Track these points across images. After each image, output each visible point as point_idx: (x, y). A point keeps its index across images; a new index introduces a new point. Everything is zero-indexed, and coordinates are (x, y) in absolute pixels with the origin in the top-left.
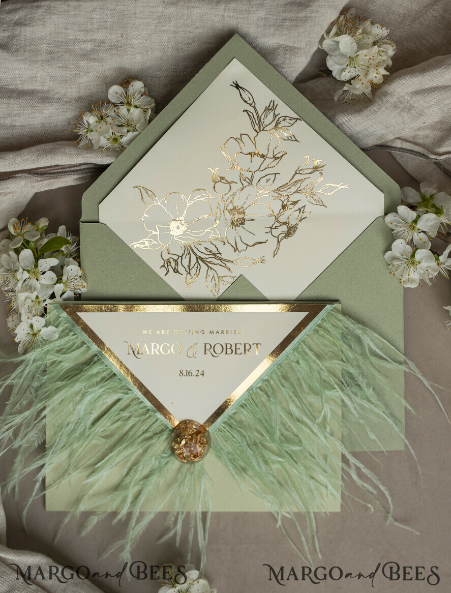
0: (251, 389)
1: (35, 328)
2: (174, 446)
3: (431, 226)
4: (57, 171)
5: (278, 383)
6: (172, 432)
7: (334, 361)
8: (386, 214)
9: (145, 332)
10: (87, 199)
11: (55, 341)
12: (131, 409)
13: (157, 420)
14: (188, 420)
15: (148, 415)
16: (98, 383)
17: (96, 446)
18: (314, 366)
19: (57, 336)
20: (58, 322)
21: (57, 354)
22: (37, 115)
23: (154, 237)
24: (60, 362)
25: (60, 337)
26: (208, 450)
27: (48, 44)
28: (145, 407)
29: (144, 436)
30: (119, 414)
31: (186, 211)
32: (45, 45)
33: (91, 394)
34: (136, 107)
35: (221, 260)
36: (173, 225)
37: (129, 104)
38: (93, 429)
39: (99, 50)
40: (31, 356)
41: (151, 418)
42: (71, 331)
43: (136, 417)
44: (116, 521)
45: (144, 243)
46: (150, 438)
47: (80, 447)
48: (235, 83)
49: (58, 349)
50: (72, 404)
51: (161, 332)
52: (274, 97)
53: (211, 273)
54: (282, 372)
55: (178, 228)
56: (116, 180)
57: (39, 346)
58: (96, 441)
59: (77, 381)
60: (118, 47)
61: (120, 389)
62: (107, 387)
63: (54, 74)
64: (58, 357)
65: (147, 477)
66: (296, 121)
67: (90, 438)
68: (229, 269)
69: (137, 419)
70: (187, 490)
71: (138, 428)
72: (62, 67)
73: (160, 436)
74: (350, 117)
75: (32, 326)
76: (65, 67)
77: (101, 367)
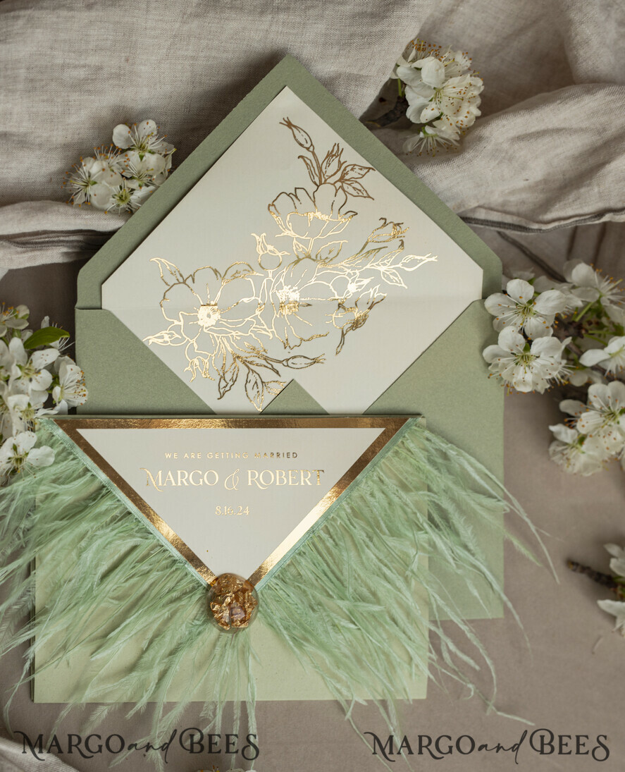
0: (312, 531)
1: (20, 450)
2: (214, 607)
3: (552, 307)
4: (43, 240)
5: (348, 523)
6: (207, 590)
7: (421, 492)
8: (485, 297)
9: (168, 456)
10: (86, 276)
11: (50, 466)
12: (152, 559)
13: (186, 575)
14: (229, 574)
15: (174, 568)
16: (108, 525)
17: (106, 609)
18: (396, 500)
19: (52, 460)
20: (52, 441)
21: (54, 485)
22: (13, 165)
23: (177, 329)
24: (56, 495)
25: (55, 463)
26: (256, 615)
27: (28, 69)
28: (170, 556)
29: (169, 596)
30: (134, 567)
31: (219, 293)
32: (22, 71)
33: (100, 538)
34: (152, 152)
35: (265, 359)
36: (203, 312)
37: (142, 148)
38: (103, 586)
39: (95, 79)
40: (18, 486)
41: (179, 572)
42: (70, 453)
43: (158, 571)
44: (132, 712)
45: (162, 337)
46: (178, 599)
47: (85, 611)
48: (286, 119)
49: (54, 477)
50: (75, 551)
51: (190, 456)
52: (337, 139)
53: (252, 377)
54: (352, 508)
55: (209, 316)
56: (126, 251)
57: (27, 475)
58: (106, 603)
59: (80, 521)
60: (119, 75)
61: (137, 532)
62: (120, 529)
63: (35, 110)
64: (55, 488)
65: (173, 653)
66: (368, 171)
67: (98, 600)
68: (277, 373)
69: (160, 573)
70: (227, 670)
71: (161, 587)
72: (47, 101)
73: (191, 596)
74: (435, 168)
75: (15, 448)
76: (51, 101)
77: (112, 502)
